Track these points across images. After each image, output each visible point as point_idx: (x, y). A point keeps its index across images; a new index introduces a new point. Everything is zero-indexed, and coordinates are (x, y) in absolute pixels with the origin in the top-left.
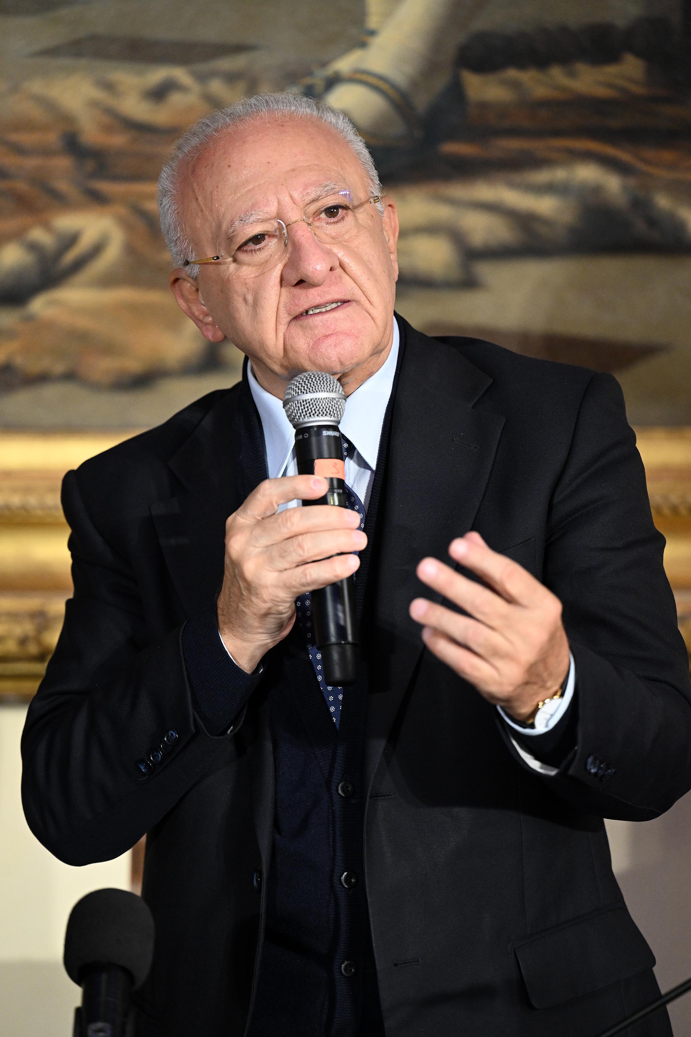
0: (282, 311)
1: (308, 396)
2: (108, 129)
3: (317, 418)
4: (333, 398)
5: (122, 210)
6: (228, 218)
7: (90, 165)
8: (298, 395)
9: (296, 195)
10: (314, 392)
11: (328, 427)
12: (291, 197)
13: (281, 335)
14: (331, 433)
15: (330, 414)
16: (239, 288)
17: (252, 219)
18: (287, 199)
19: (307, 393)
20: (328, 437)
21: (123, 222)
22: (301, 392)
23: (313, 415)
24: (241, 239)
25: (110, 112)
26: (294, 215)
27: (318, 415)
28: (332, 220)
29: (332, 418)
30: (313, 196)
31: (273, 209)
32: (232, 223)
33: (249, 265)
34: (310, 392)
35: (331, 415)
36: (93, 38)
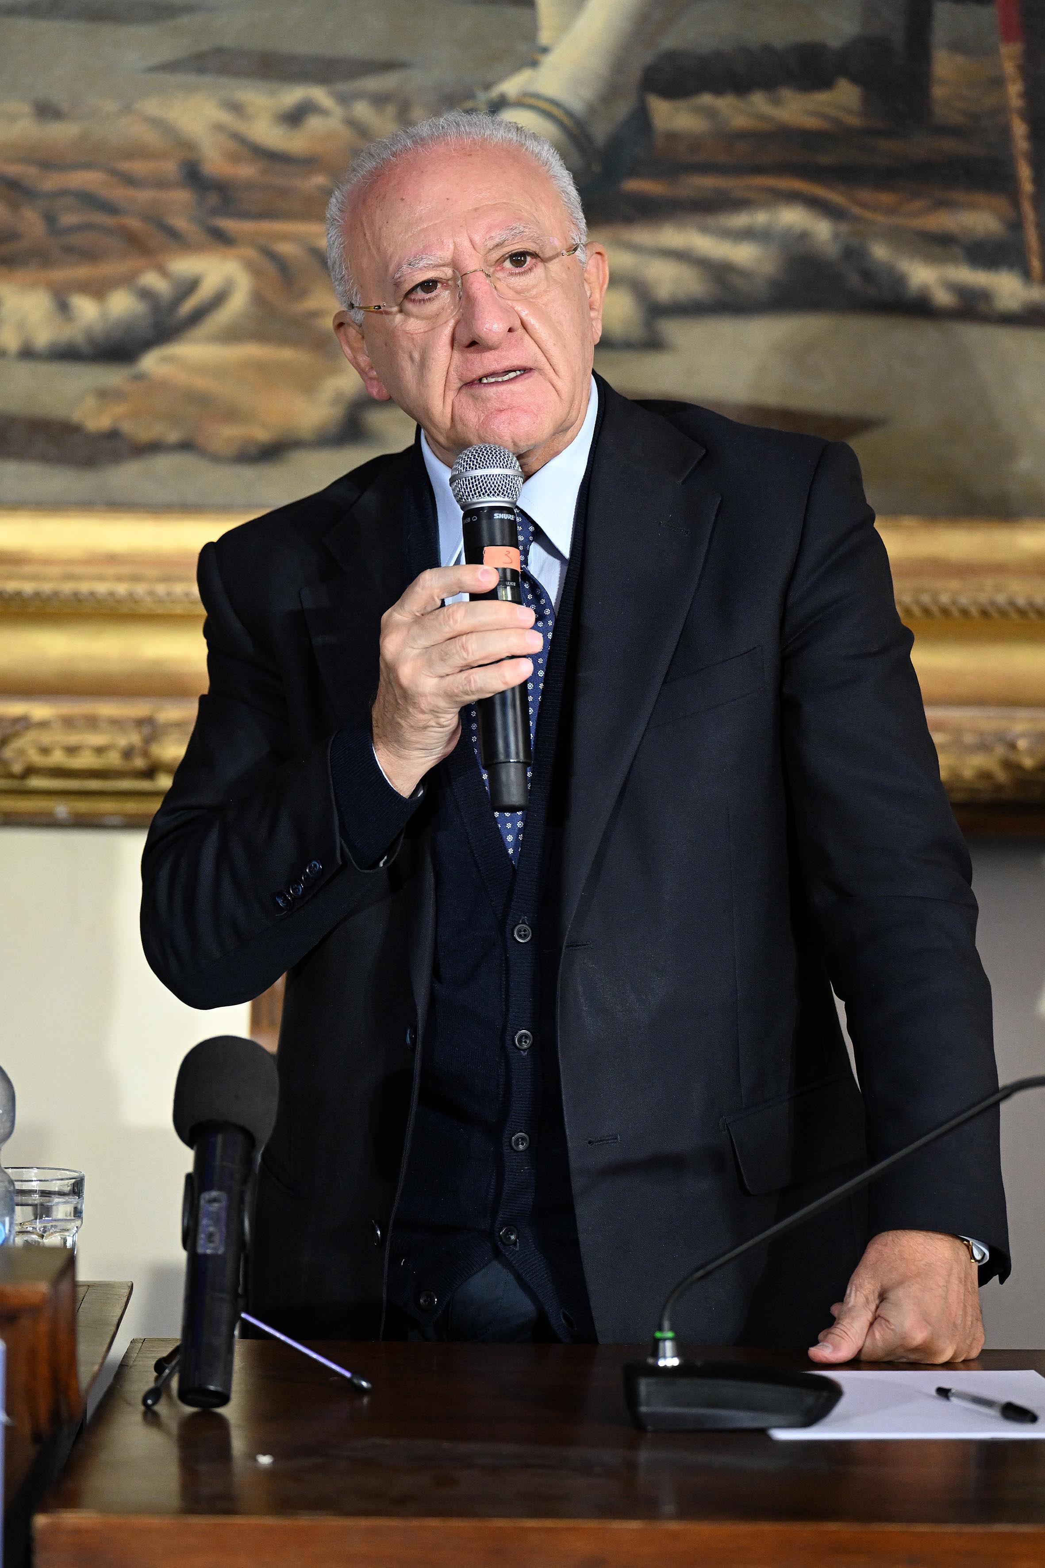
0: (453, 374)
1: (479, 472)
2: (234, 158)
3: (487, 499)
4: (506, 475)
5: (250, 253)
6: (396, 259)
7: (213, 199)
8: (466, 471)
9: (477, 239)
10: (485, 468)
11: (501, 509)
12: (471, 241)
13: (449, 402)
14: (506, 516)
15: (503, 494)
16: (405, 343)
17: (421, 264)
18: (466, 243)
19: (476, 469)
20: (502, 520)
21: (251, 267)
22: (470, 468)
23: (483, 494)
24: (408, 286)
25: (238, 138)
26: (472, 262)
27: (488, 495)
28: (518, 270)
29: (506, 499)
30: (497, 240)
31: (447, 254)
32: (399, 267)
33: (417, 317)
34: (479, 467)
35: (505, 495)
36: (219, 51)
